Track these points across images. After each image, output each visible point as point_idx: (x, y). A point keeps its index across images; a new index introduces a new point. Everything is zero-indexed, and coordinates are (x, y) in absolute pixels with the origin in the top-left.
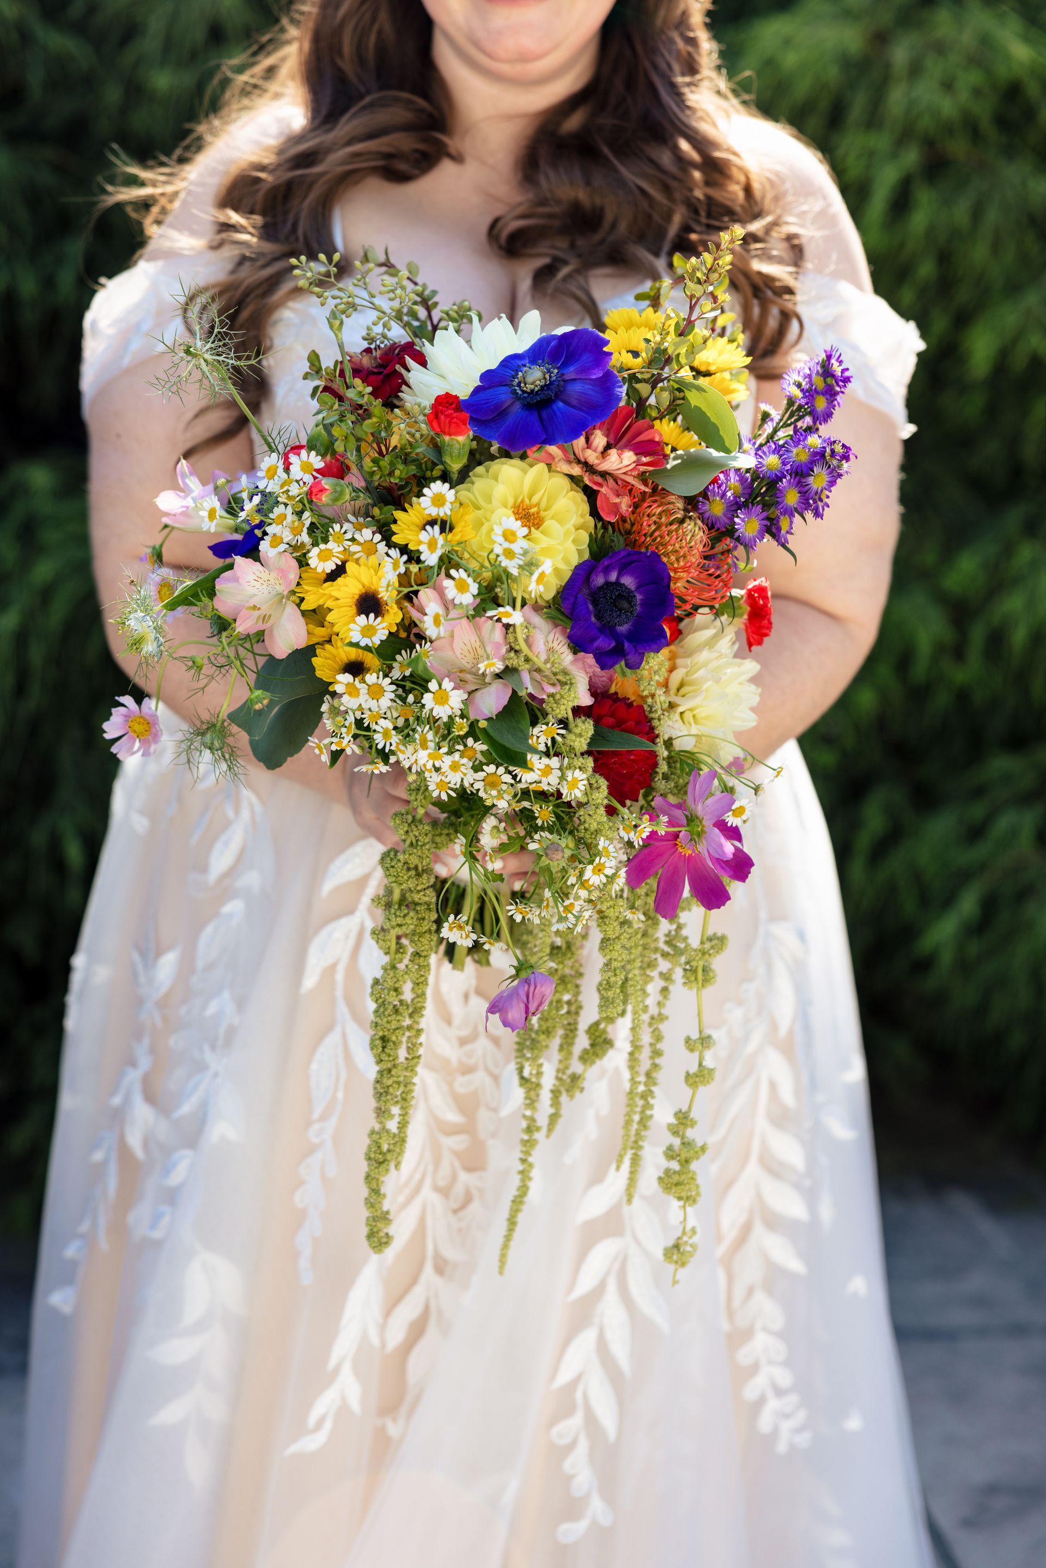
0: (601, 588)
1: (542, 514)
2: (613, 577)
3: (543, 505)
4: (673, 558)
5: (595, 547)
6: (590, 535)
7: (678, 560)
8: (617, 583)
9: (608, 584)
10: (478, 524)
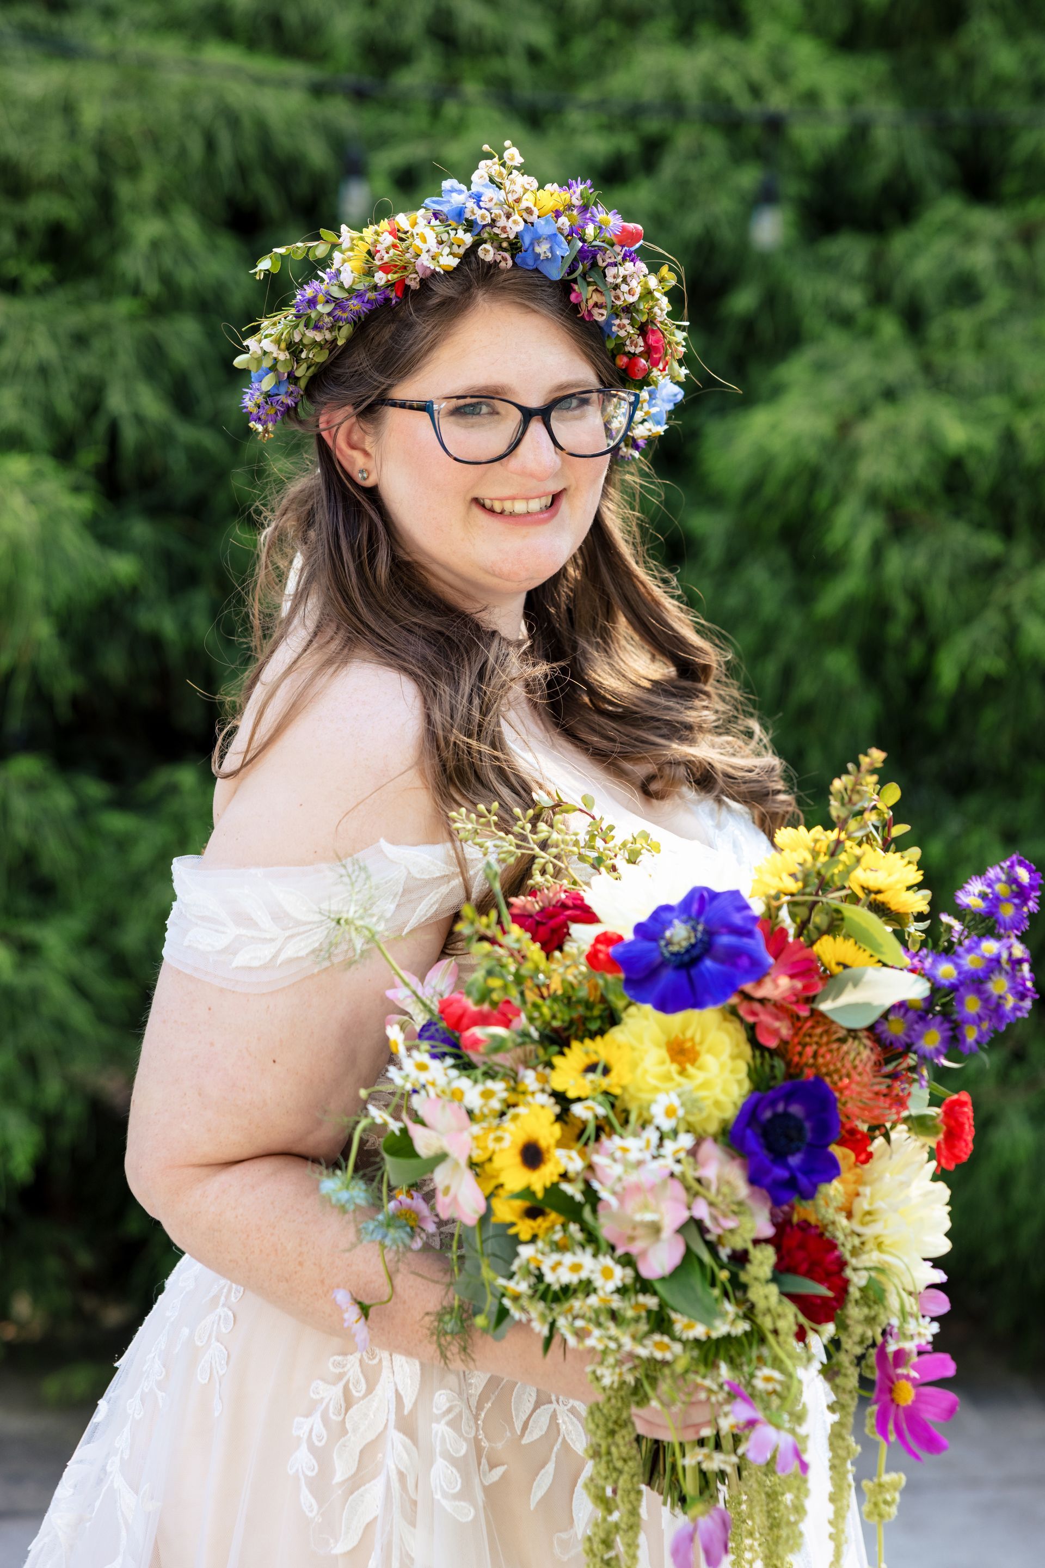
0: (770, 1121)
1: (698, 1048)
2: (780, 1108)
3: (697, 1039)
4: (836, 1077)
5: (754, 1076)
6: (749, 1065)
7: (841, 1079)
8: (786, 1114)
9: (776, 1116)
10: (634, 1065)
